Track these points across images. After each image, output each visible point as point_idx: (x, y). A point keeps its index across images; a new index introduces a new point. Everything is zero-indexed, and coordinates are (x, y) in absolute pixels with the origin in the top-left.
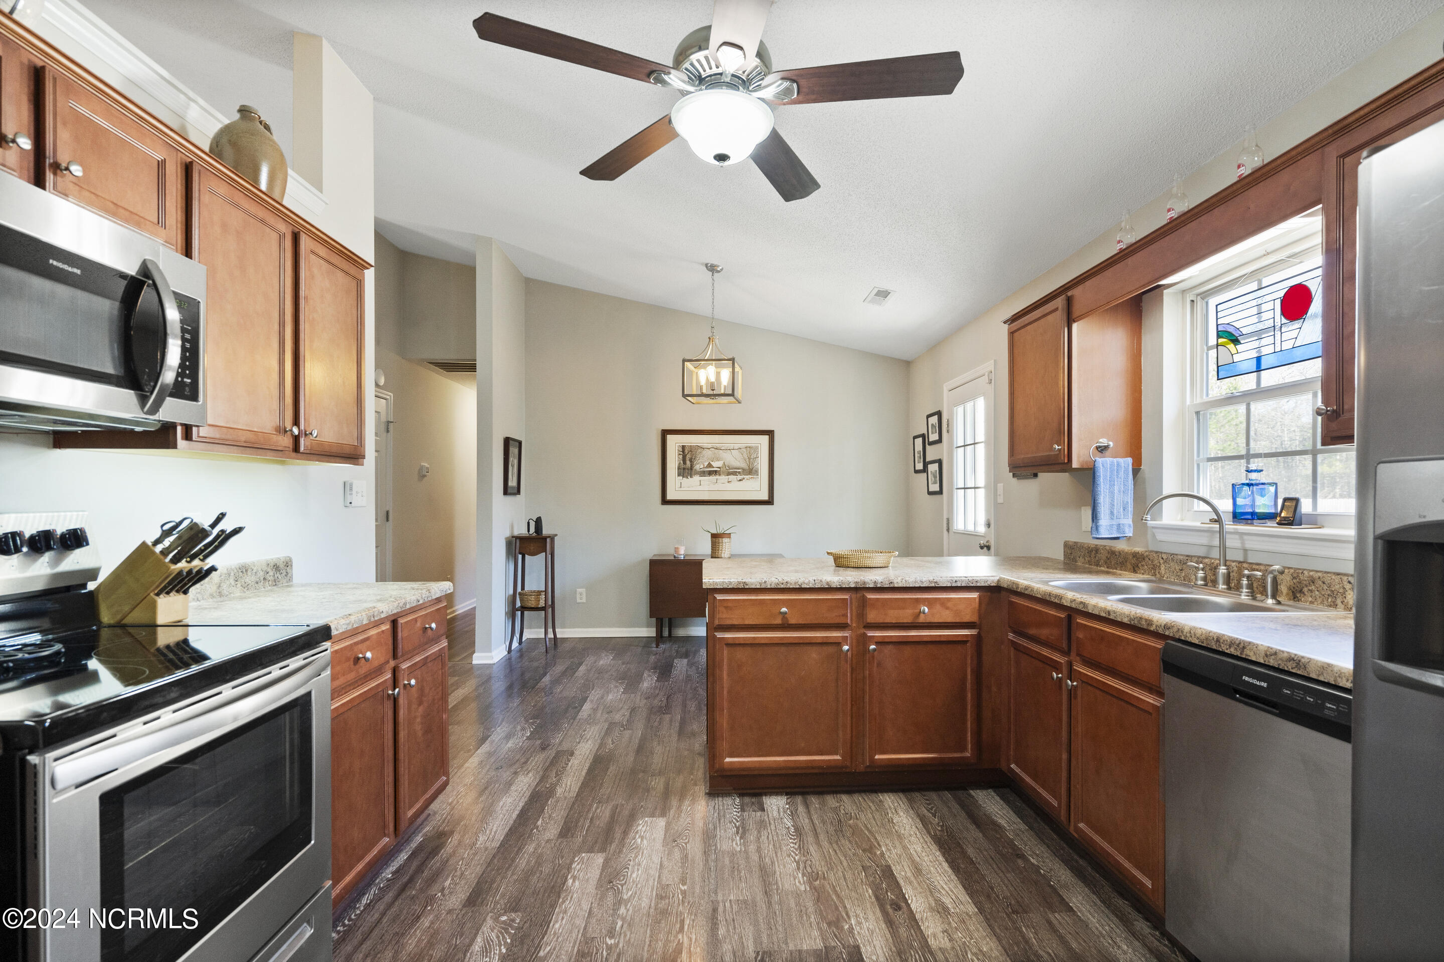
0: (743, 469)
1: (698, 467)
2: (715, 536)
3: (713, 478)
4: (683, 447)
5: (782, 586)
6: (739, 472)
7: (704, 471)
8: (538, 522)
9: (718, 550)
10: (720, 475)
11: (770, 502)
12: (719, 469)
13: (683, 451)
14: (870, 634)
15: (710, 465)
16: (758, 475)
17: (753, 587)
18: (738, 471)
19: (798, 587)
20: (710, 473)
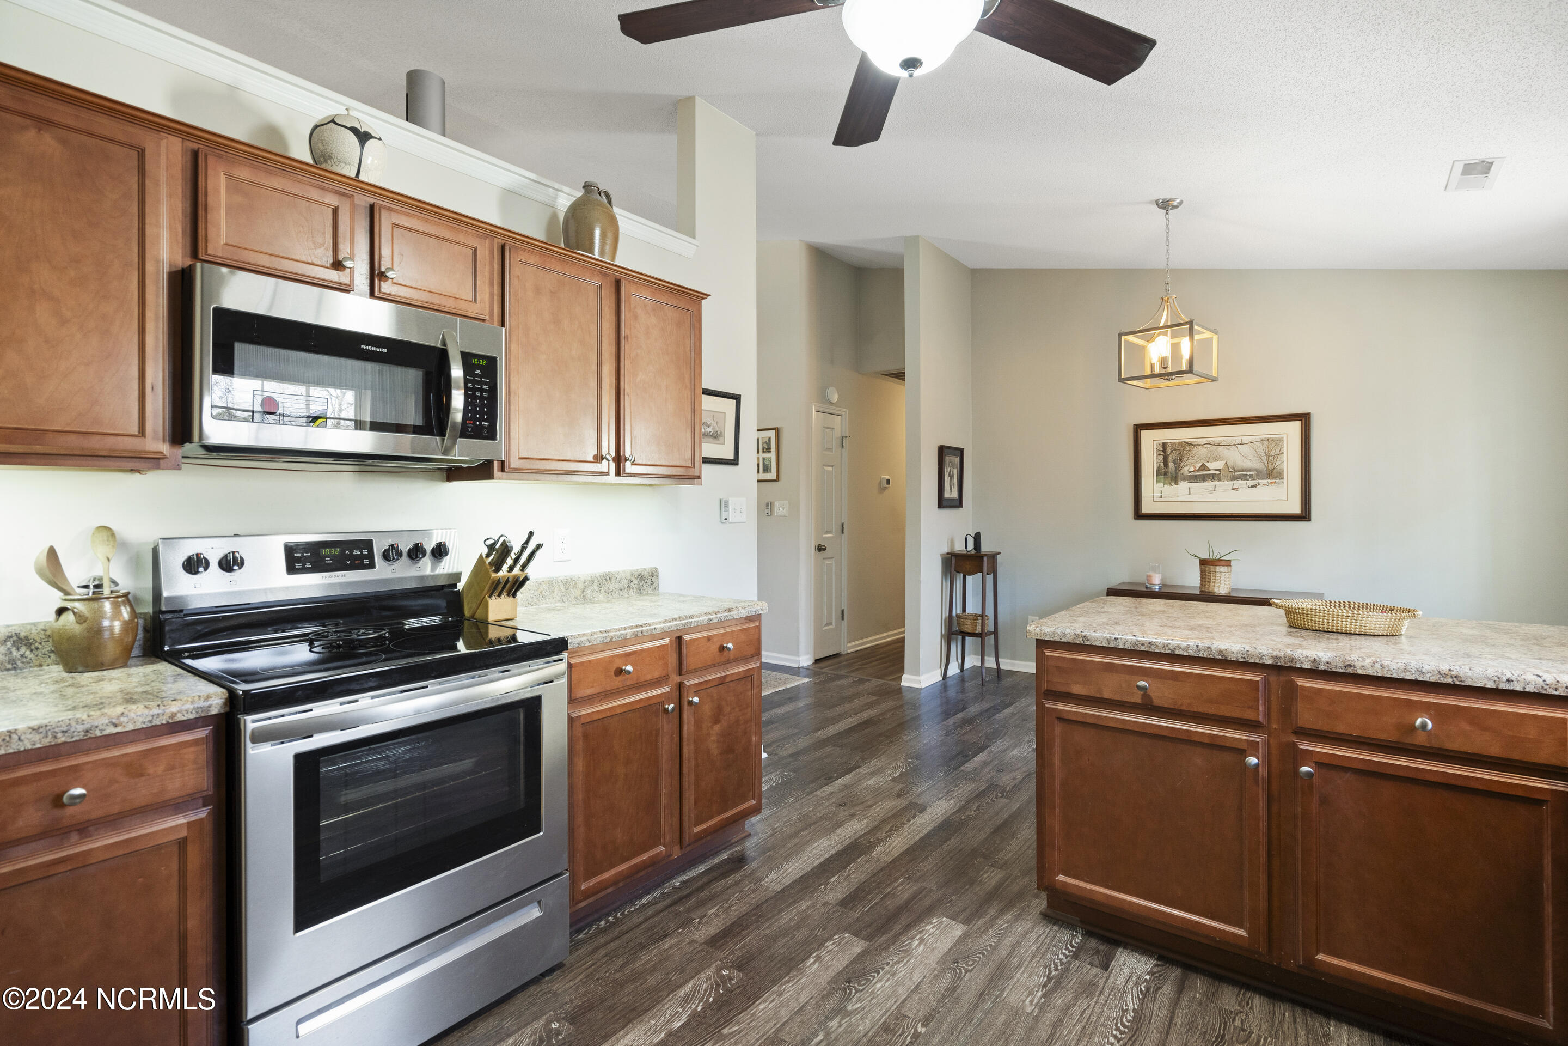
0: (1256, 470)
1: (1187, 470)
2: (1204, 563)
3: (1209, 484)
4: (1164, 445)
5: (1143, 648)
6: (1251, 476)
7: (1196, 476)
8: (977, 537)
9: (1210, 582)
10: (1219, 480)
11: (1305, 516)
12: (1218, 472)
13: (1164, 450)
14: (1305, 746)
15: (1204, 467)
16: (1282, 479)
17: (1097, 644)
18: (1249, 473)
19: (1168, 652)
20: (1204, 478)
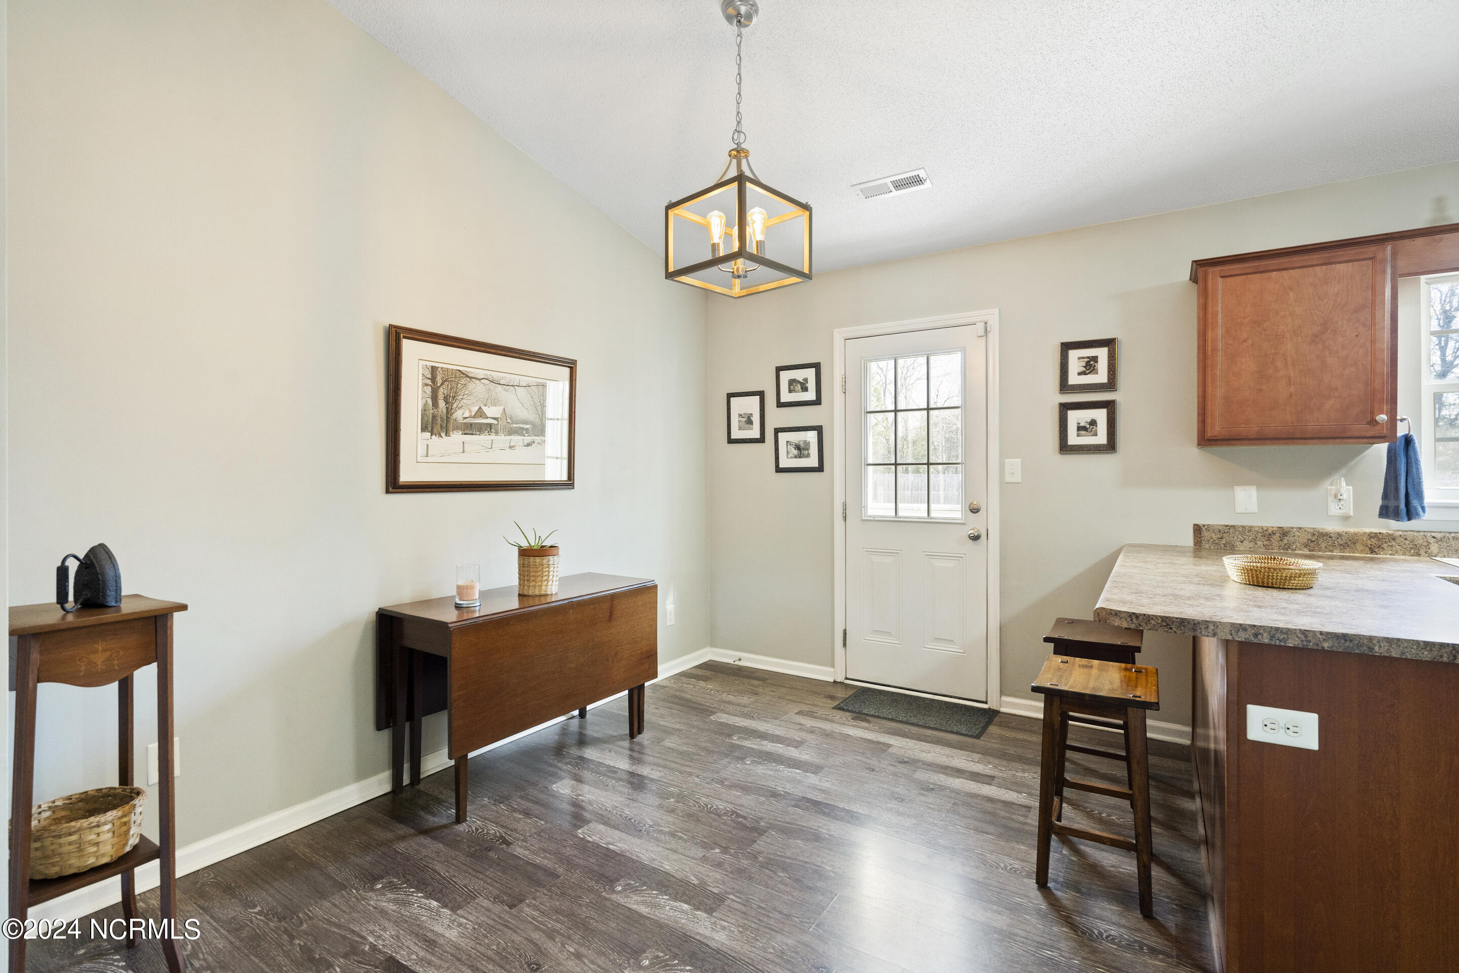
0: (530, 423)
1: (460, 415)
2: (525, 553)
3: (484, 438)
4: (434, 369)
6: (525, 430)
7: (471, 424)
9: (531, 580)
10: (497, 433)
11: (570, 484)
12: (495, 422)
13: (433, 379)
15: (480, 413)
18: (522, 426)
20: (481, 429)
